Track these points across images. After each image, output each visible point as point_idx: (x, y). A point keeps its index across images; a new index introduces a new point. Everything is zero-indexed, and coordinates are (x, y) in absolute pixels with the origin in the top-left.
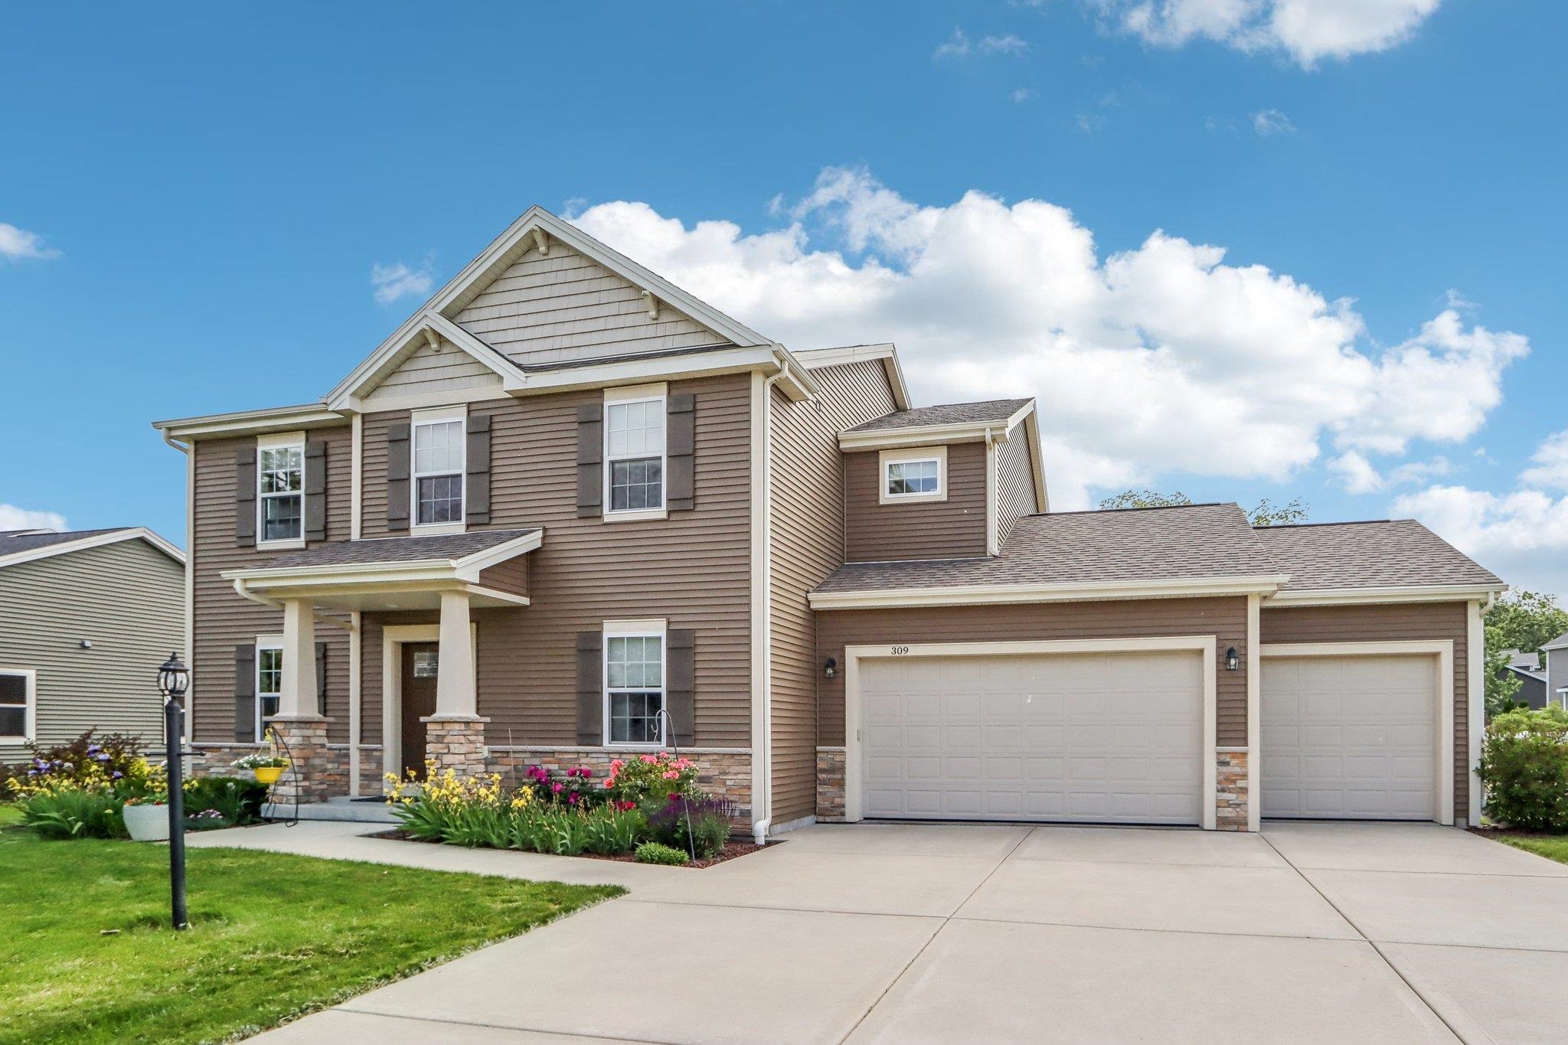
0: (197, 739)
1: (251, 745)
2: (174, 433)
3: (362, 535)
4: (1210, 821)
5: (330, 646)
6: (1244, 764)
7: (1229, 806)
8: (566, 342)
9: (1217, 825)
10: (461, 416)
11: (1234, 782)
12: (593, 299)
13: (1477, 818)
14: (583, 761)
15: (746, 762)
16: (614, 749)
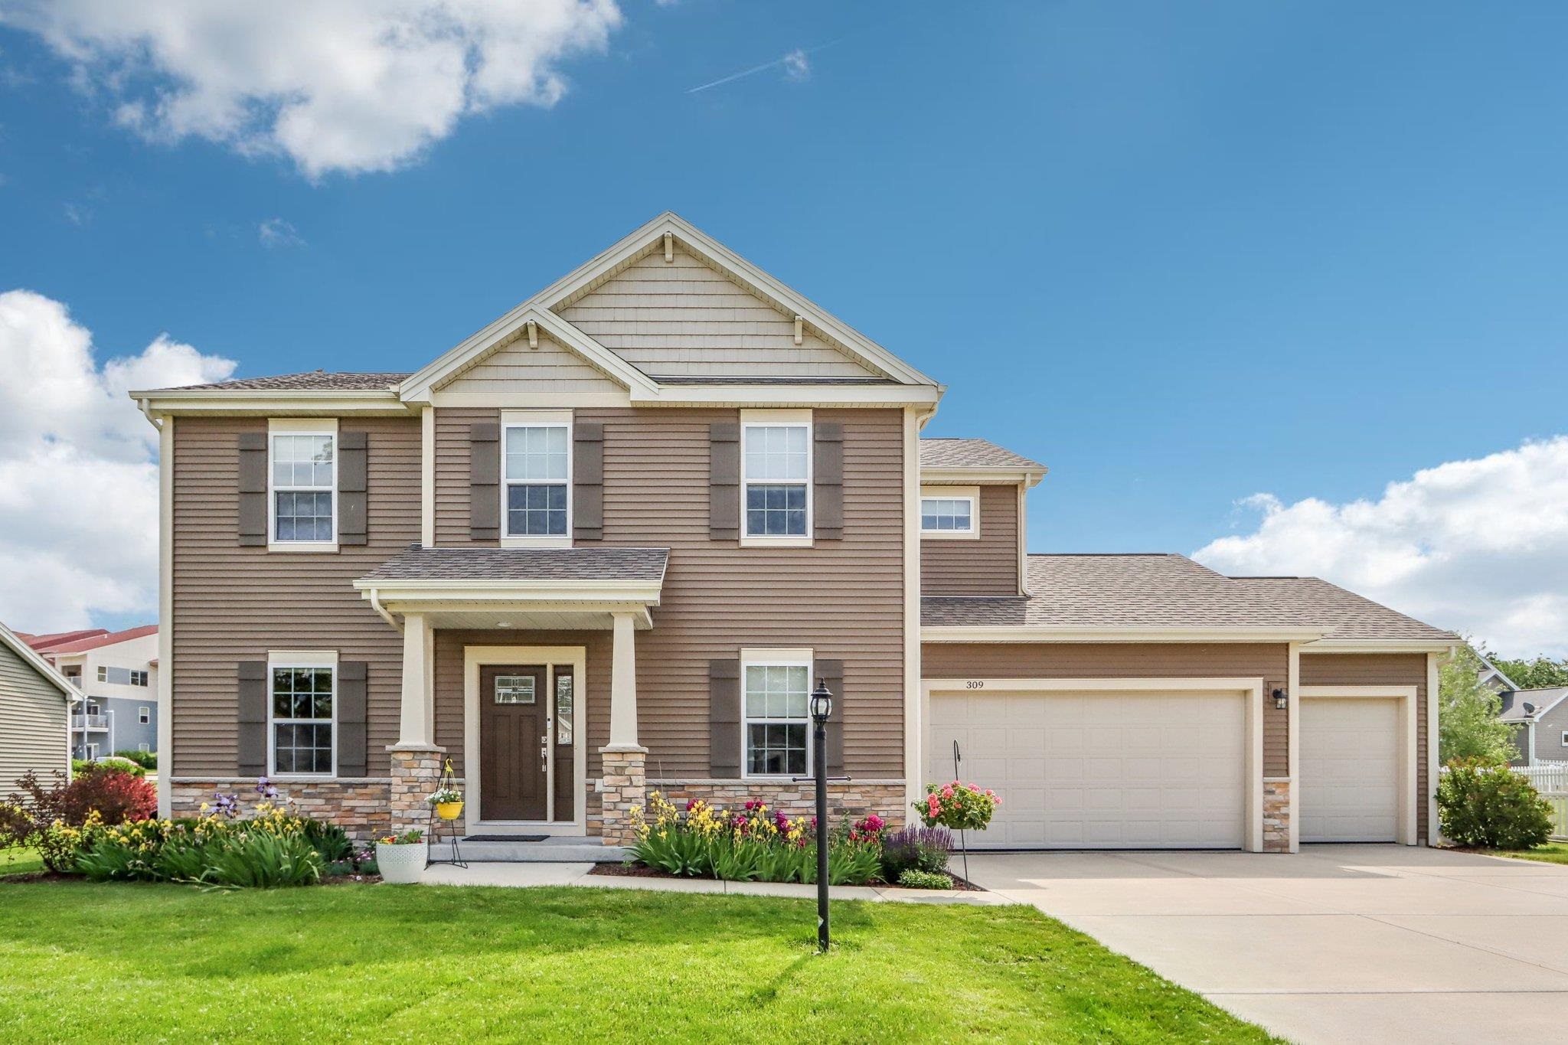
0: (177, 772)
1: (261, 780)
2: (157, 406)
3: (436, 542)
4: (1257, 845)
5: (371, 666)
6: (1287, 792)
7: (1275, 830)
8: (695, 356)
9: (1264, 847)
10: (567, 421)
11: (1278, 808)
12: (727, 315)
13: (1435, 837)
14: (717, 794)
15: (900, 793)
16: (754, 783)
